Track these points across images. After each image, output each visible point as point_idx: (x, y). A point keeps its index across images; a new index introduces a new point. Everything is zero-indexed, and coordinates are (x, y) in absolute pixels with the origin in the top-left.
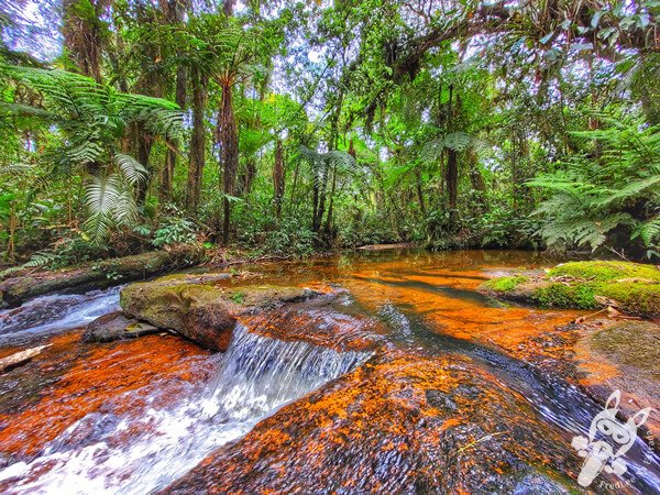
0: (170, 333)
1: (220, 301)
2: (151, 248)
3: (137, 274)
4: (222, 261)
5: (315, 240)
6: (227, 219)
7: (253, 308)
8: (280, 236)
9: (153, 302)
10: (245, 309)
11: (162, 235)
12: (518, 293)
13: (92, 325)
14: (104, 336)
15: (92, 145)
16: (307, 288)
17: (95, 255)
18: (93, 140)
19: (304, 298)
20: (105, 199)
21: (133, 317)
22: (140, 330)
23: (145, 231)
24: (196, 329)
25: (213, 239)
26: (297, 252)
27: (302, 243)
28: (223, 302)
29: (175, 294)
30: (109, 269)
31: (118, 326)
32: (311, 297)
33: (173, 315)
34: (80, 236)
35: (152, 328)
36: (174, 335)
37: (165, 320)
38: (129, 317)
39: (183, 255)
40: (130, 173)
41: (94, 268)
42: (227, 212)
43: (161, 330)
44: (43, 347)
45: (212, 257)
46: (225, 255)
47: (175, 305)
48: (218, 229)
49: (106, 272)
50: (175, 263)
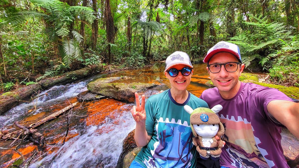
1: (129, 88)
2: (83, 66)
3: (81, 77)
4: (110, 70)
5: (144, 60)
6: (110, 53)
8: (131, 59)
9: (103, 88)
11: (88, 62)
14: (88, 99)
15: (65, 29)
16: (153, 84)
18: (64, 27)
19: (153, 87)
20: (71, 50)
22: (100, 97)
23: (82, 60)
24: (121, 96)
25: (104, 62)
26: (138, 65)
27: (140, 62)
28: (130, 89)
29: (112, 86)
31: (91, 96)
32: (155, 86)
33: (111, 92)
34: (62, 64)
35: (103, 97)
36: (111, 98)
37: (108, 94)
39: (96, 68)
40: (78, 39)
41: (67, 75)
42: (109, 50)
45: (106, 69)
46: (110, 68)
47: (111, 90)
48: (106, 57)
49: (71, 77)
50: (93, 72)
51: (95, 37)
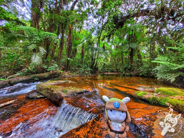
0: (47, 98)
1: (60, 92)
2: (47, 71)
3: (42, 78)
4: (65, 76)
5: (91, 71)
6: (68, 64)
7: (68, 95)
8: (82, 69)
9: (44, 89)
10: (66, 95)
11: (50, 68)
12: (144, 98)
13: (28, 94)
14: (31, 97)
15: (34, 45)
16: (84, 89)
17: (32, 73)
18: (34, 44)
19: (83, 92)
20: (36, 59)
21: (39, 93)
22: (40, 97)
23: (45, 67)
24: (54, 99)
25: (63, 70)
26: (86, 74)
27: (88, 72)
28: (61, 93)
29: (49, 88)
30: (35, 77)
31: (35, 95)
32: (85, 92)
33: (49, 93)
34: (29, 68)
35: (43, 96)
37: (47, 95)
38: (38, 92)
39: (55, 74)
40: (42, 52)
41: (32, 76)
42: (68, 62)
43: (45, 97)
44: (15, 100)
45: (63, 75)
46: (66, 74)
47: (49, 91)
48: (65, 67)
49: (35, 78)
50: (53, 76)
51: (60, 54)
